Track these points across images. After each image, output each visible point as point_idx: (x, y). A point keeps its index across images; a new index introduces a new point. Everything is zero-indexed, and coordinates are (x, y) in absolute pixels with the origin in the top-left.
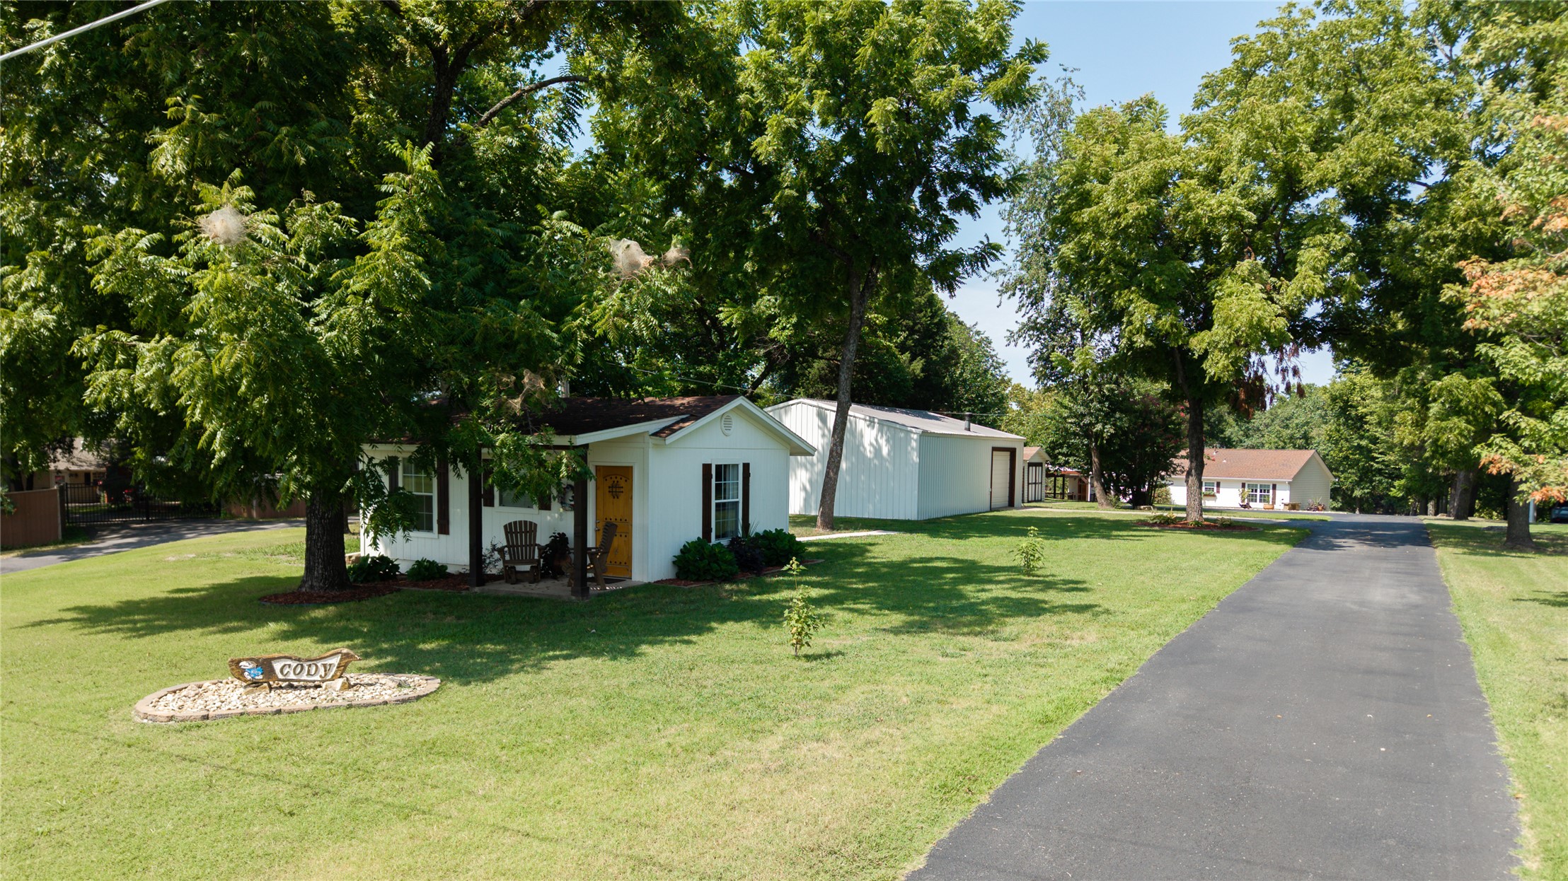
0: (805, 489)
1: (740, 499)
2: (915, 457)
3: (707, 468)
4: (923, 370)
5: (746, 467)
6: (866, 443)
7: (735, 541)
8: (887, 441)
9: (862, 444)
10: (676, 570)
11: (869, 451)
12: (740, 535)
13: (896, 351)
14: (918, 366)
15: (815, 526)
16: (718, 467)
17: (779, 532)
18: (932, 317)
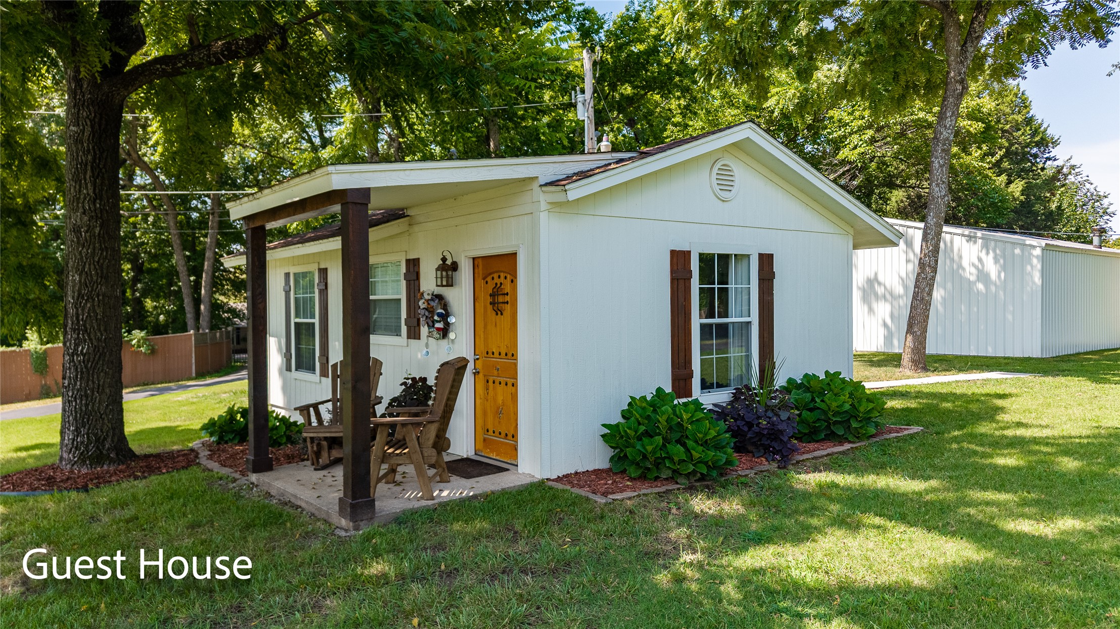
0: (885, 325)
1: (754, 318)
2: (1037, 278)
3: (679, 259)
4: (1023, 193)
5: (766, 261)
6: (965, 263)
7: (742, 394)
8: (996, 260)
9: (960, 266)
10: (610, 452)
11: (970, 273)
12: (754, 383)
13: (989, 173)
14: (1017, 188)
15: (899, 365)
16: (706, 260)
17: (832, 377)
18: (1033, 135)
